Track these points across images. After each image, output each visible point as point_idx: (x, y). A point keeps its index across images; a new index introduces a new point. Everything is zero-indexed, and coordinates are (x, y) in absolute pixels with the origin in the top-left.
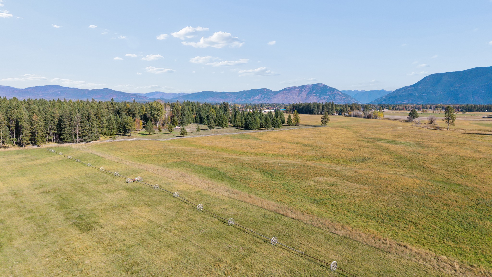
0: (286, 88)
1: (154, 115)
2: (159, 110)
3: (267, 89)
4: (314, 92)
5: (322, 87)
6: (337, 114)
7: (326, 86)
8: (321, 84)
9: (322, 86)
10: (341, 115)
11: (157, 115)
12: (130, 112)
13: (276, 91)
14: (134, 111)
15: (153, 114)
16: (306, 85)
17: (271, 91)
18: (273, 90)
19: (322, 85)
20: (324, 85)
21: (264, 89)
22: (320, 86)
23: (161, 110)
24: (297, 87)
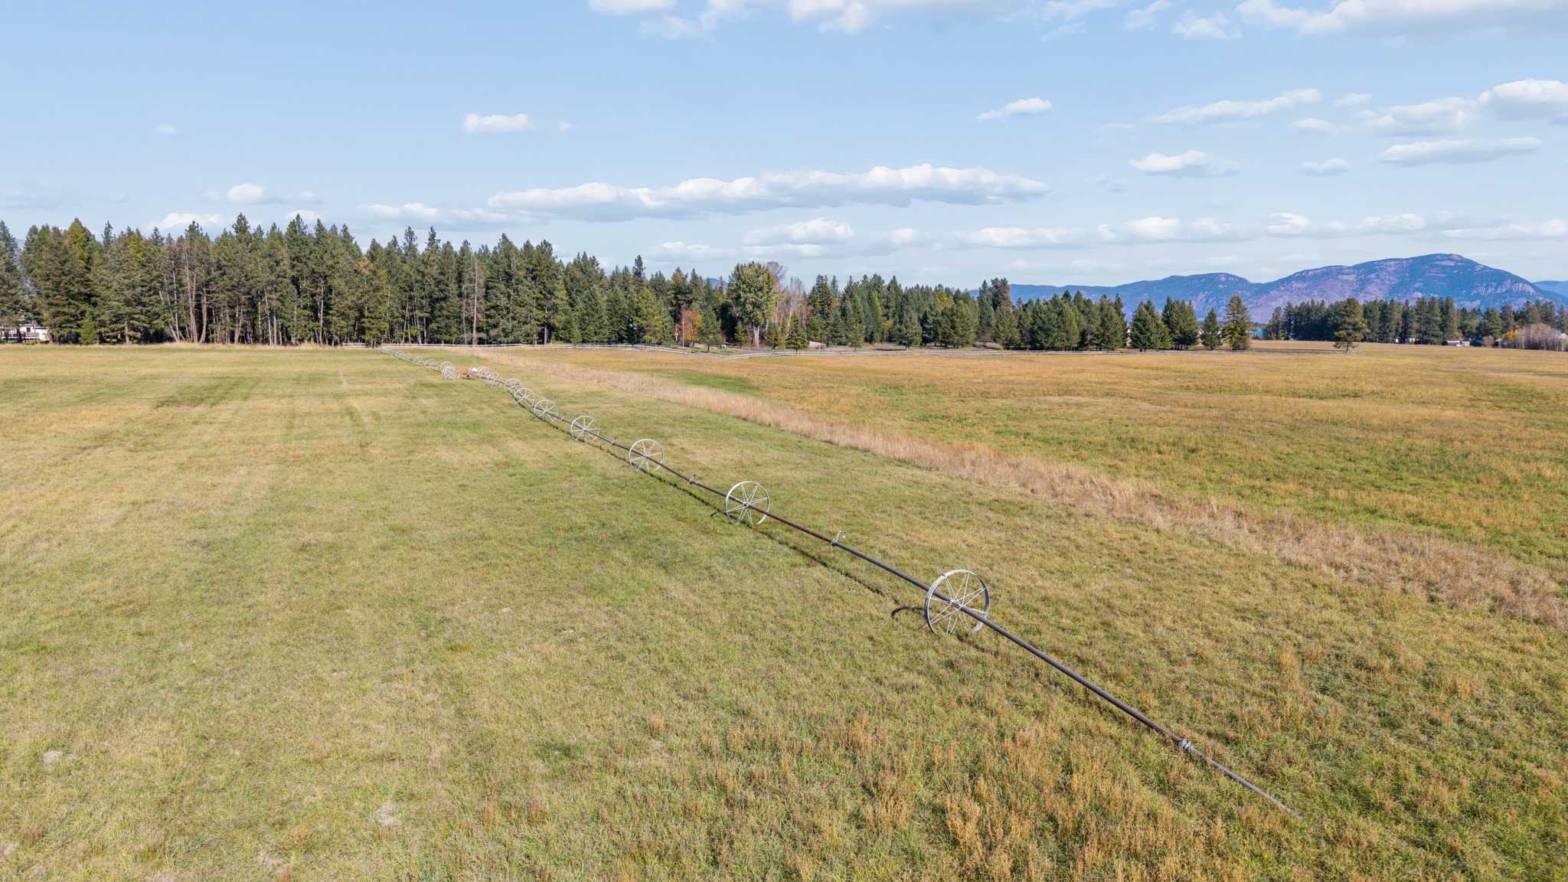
0: (1301, 273)
1: (744, 304)
2: (761, 289)
3: (1227, 276)
4: (1417, 285)
5: (1452, 268)
6: (1467, 344)
7: (1470, 264)
8: (1449, 257)
9: (1452, 264)
10: (1480, 345)
11: (754, 305)
12: (679, 297)
13: (1264, 281)
14: (691, 292)
15: (742, 300)
16: (1386, 260)
17: (1243, 281)
18: (1253, 280)
19: (1452, 260)
20: (1461, 259)
21: (1218, 274)
22: (1443, 263)
23: (766, 290)
24: (1349, 268)
